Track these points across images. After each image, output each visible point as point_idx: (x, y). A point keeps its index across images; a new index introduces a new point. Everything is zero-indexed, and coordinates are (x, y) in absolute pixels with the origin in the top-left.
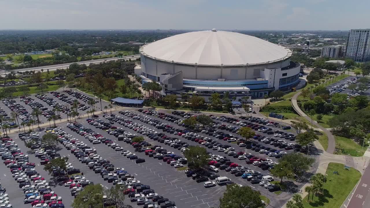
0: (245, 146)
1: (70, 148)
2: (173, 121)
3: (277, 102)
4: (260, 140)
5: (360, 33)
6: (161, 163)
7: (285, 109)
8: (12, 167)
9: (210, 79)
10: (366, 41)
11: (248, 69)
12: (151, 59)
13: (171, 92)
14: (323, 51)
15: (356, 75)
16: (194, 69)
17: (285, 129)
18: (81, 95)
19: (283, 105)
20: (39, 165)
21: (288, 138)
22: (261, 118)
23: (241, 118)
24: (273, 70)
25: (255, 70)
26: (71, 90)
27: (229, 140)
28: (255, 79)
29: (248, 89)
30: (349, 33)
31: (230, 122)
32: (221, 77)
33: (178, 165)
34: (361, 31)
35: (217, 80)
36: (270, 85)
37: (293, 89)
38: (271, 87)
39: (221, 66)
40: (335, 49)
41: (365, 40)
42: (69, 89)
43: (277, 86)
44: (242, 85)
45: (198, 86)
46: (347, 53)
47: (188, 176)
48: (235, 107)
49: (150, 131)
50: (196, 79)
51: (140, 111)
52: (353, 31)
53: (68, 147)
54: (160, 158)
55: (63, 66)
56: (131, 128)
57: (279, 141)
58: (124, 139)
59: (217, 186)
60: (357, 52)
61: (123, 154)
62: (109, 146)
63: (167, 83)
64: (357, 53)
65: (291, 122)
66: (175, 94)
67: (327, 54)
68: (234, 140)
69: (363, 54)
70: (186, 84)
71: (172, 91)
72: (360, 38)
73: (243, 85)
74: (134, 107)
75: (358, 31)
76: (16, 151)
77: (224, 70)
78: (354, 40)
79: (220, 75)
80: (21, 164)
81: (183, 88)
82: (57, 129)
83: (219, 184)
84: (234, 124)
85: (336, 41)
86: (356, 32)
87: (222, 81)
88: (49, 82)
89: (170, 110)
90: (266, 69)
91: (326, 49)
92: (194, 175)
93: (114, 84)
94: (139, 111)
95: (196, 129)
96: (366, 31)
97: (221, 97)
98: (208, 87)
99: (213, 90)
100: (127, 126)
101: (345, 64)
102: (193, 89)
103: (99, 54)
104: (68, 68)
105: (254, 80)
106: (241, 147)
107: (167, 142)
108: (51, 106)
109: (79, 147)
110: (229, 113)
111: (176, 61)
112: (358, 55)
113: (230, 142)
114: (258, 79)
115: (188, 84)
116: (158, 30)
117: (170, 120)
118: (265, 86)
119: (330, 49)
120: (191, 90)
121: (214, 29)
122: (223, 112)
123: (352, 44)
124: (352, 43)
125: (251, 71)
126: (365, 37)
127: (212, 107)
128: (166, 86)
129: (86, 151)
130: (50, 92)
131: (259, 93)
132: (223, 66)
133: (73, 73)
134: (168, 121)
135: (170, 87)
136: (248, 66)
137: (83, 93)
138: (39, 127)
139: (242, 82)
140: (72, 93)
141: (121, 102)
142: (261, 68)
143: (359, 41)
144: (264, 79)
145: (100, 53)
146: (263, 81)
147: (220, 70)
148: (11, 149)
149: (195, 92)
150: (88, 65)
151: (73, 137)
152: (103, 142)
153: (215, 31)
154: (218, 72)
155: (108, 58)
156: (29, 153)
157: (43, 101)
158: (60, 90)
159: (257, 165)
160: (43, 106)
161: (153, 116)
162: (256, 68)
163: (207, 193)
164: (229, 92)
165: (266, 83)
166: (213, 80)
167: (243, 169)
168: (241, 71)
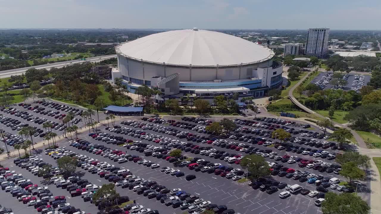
0: (284, 149)
1: (95, 171)
2: (190, 129)
3: (277, 101)
4: (292, 142)
5: (318, 32)
6: (215, 177)
7: (287, 107)
8: (37, 206)
9: (205, 81)
10: (324, 40)
11: (242, 69)
12: (135, 61)
13: (170, 97)
14: (285, 49)
15: (326, 71)
16: (188, 70)
17: (305, 128)
18: (61, 106)
19: (284, 104)
20: (70, 198)
21: (316, 136)
22: (277, 118)
23: (255, 119)
24: (266, 69)
25: (248, 69)
26: (44, 100)
27: (266, 144)
28: (250, 78)
29: (247, 89)
30: (308, 32)
31: (249, 124)
32: (217, 78)
33: (237, 178)
34: (319, 30)
35: (213, 81)
36: (263, 84)
37: (284, 87)
38: (264, 86)
39: (216, 67)
40: (296, 47)
41: (322, 39)
42: (41, 99)
43: (269, 85)
44: (238, 85)
45: (196, 89)
46: (307, 50)
47: (255, 188)
48: (241, 108)
49: (175, 141)
50: (191, 81)
51: (145, 119)
52: (312, 30)
53: (93, 171)
54: (210, 172)
55: (17, 72)
56: (151, 140)
57: (312, 140)
58: (153, 153)
59: (292, 195)
60: (316, 49)
61: (164, 171)
62: (140, 163)
63: (164, 87)
64: (316, 51)
65: (305, 120)
66: (174, 98)
67: (289, 52)
68: (270, 144)
69: (321, 51)
70: (181, 87)
71: (170, 95)
72: (318, 37)
73: (240, 85)
74: (135, 116)
75: (316, 30)
76: (27, 183)
77: (219, 70)
78: (313, 38)
79: (215, 76)
80: (47, 200)
81: (180, 91)
82: (60, 149)
83: (293, 193)
84: (254, 126)
85: (285, 39)
86: (314, 31)
87: (219, 82)
88: (8, 92)
89: (176, 116)
90: (258, 69)
91: (288, 47)
92: (262, 187)
93: (97, 90)
94: (142, 119)
95: (222, 135)
96: (323, 30)
97: (225, 99)
98: (207, 89)
99: (214, 92)
100: (144, 139)
101: (310, 61)
102: (192, 92)
103: (52, 57)
104: (24, 74)
105: (249, 80)
106: (280, 150)
107: (204, 152)
108: (31, 121)
109: (105, 168)
110: (240, 116)
111: (167, 63)
112: (317, 53)
113: (266, 146)
114: (253, 79)
115: (184, 87)
116: (100, 29)
117: (186, 128)
118: (258, 85)
119: (292, 47)
120: (188, 93)
121: (195, 28)
122: (234, 115)
123: (311, 43)
124: (311, 41)
125: (244, 71)
126: (323, 36)
127: (217, 110)
128: (163, 90)
129: (119, 173)
130: (18, 104)
131: (256, 92)
132: (219, 66)
133: (37, 80)
134: (184, 128)
135: (167, 92)
136: (242, 66)
137: (62, 103)
138: (34, 149)
139: (238, 82)
140: (48, 104)
141: (118, 111)
142: (253, 67)
143: (317, 39)
144: (257, 79)
145: (52, 55)
146: (256, 80)
147: (215, 70)
148: (19, 182)
149: (194, 95)
150: (49, 70)
151: (89, 157)
152: (130, 160)
153: (196, 30)
154: (213, 73)
155: (66, 61)
156: (45, 183)
157: (16, 116)
158: (30, 100)
159: (312, 168)
160: (20, 123)
161: (164, 124)
162: (249, 67)
163: (288, 205)
164: (230, 93)
165: (260, 83)
166: (209, 81)
167: (304, 174)
168: (235, 71)
